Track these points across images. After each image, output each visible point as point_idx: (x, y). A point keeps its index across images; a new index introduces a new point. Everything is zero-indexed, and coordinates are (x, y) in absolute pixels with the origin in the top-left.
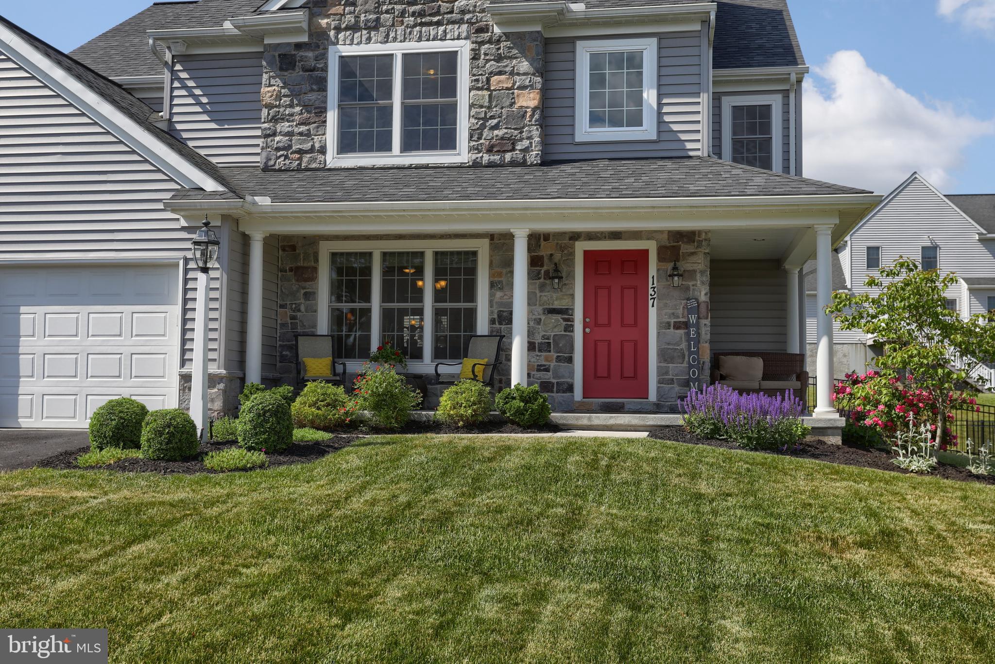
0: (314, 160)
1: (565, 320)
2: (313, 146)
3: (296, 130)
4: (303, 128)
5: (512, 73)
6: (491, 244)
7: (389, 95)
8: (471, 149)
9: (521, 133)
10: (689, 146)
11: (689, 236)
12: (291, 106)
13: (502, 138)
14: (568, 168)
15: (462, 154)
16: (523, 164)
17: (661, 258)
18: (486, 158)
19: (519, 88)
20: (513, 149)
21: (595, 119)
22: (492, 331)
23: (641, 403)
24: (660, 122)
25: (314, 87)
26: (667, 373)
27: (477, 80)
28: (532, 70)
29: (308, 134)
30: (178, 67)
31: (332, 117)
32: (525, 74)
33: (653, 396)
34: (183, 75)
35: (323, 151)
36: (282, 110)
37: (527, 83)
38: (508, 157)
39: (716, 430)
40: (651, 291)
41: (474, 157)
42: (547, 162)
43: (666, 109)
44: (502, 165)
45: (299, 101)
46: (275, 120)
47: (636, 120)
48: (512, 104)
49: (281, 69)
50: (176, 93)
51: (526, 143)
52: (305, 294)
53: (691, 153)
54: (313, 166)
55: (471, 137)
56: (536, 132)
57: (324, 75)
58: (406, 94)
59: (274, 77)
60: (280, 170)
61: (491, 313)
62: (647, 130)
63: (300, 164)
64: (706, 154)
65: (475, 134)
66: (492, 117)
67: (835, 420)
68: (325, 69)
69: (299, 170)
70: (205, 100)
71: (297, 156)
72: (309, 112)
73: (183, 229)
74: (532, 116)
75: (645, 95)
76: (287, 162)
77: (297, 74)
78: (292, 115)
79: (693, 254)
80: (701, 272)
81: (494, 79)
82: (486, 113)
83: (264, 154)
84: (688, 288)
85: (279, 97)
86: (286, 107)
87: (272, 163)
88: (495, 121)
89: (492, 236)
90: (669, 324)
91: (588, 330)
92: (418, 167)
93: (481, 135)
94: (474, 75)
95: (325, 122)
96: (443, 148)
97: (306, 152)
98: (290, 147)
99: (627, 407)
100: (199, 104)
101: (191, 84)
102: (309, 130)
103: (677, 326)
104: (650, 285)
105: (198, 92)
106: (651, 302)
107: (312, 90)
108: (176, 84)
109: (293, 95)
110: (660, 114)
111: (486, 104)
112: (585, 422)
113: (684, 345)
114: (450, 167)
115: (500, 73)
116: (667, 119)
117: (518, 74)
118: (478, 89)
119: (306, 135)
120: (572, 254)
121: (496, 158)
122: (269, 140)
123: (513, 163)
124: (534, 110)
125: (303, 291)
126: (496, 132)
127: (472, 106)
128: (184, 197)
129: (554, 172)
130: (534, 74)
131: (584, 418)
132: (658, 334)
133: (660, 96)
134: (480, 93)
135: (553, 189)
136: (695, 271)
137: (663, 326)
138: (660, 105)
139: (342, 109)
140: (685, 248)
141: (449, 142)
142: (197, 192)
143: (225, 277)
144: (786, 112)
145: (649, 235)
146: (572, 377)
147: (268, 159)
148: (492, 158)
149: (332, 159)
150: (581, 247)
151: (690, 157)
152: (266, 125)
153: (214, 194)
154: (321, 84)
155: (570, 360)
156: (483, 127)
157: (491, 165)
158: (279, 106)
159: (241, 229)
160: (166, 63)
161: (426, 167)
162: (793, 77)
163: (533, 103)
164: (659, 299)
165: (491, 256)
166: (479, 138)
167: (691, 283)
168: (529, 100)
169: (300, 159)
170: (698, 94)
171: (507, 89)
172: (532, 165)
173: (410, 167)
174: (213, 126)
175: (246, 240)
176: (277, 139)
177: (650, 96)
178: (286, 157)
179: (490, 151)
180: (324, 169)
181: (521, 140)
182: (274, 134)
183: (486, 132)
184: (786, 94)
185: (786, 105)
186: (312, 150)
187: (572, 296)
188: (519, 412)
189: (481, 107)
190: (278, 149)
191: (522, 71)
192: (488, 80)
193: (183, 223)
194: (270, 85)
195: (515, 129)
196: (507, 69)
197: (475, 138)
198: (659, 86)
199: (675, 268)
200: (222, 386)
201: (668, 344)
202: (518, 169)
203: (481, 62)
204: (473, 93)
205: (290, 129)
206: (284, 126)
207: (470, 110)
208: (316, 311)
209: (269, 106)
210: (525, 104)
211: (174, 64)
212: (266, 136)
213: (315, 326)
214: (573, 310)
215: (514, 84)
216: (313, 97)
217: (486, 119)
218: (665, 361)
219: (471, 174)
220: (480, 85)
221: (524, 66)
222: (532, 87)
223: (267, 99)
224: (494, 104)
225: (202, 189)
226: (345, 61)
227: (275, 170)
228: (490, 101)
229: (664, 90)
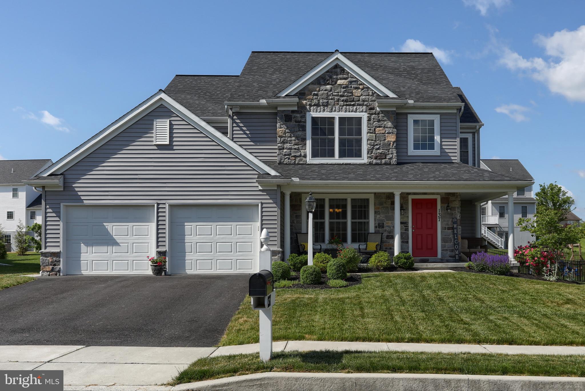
0: (301, 160)
1: (405, 226)
2: (301, 154)
3: (293, 147)
4: (296, 147)
5: (384, 127)
6: (375, 196)
7: (333, 134)
8: (368, 157)
9: (389, 151)
10: (452, 158)
11: (453, 194)
12: (291, 137)
13: (381, 154)
14: (406, 166)
15: (364, 159)
16: (390, 164)
17: (442, 202)
18: (375, 161)
19: (388, 133)
20: (386, 158)
21: (416, 147)
22: (375, 231)
23: (435, 259)
24: (441, 148)
25: (301, 129)
26: (445, 247)
27: (370, 129)
28: (393, 126)
29: (298, 149)
30: (235, 117)
31: (309, 143)
32: (389, 128)
33: (439, 256)
34: (238, 121)
35: (305, 156)
36: (286, 138)
37: (391, 131)
38: (383, 161)
39: (483, 269)
40: (438, 215)
41: (370, 161)
42: (399, 164)
43: (443, 143)
44: (381, 164)
45: (294, 135)
46: (284, 142)
47: (432, 147)
48: (385, 140)
49: (286, 121)
50: (234, 129)
51: (391, 156)
53: (454, 161)
54: (301, 162)
55: (368, 153)
56: (395, 152)
57: (304, 124)
58: (340, 134)
59: (282, 124)
60: (286, 164)
61: (375, 224)
62: (436, 152)
63: (295, 162)
64: (459, 162)
65: (370, 151)
66: (377, 145)
67: (516, 264)
68: (305, 122)
69: (294, 164)
70: (248, 132)
71: (294, 158)
72: (298, 140)
73: (260, 190)
74: (393, 145)
75: (435, 138)
76: (289, 161)
77: (293, 123)
78: (291, 141)
79: (455, 200)
80: (457, 207)
81: (377, 129)
82: (374, 143)
83: (279, 157)
84: (452, 214)
85: (285, 133)
86: (288, 137)
87: (283, 161)
88: (378, 146)
89: (375, 193)
90: (445, 228)
91: (413, 230)
92: (346, 164)
93: (372, 151)
94: (369, 127)
95: (306, 144)
96: (356, 157)
97: (298, 157)
98: (290, 154)
99: (430, 260)
100: (245, 134)
101: (241, 125)
102: (299, 147)
103: (449, 229)
104: (438, 213)
105: (244, 128)
106: (438, 219)
107: (300, 131)
108: (235, 125)
109: (291, 132)
110: (441, 145)
111: (374, 139)
112: (425, 267)
113: (451, 236)
114: (360, 165)
115: (380, 127)
116: (444, 147)
117: (387, 128)
118: (371, 133)
119: (297, 149)
120: (408, 200)
121: (379, 161)
122: (281, 151)
123: (386, 164)
124: (394, 142)
125: (295, 215)
126: (378, 151)
127: (368, 140)
128: (263, 178)
129: (405, 168)
130: (393, 128)
131: (424, 265)
132: (442, 232)
133: (441, 138)
134: (371, 134)
136: (455, 207)
137: (443, 229)
138: (441, 142)
139: (313, 139)
140: (452, 198)
141: (359, 155)
142: (267, 176)
143: (279, 211)
144: (474, 141)
145: (438, 194)
146: (408, 249)
147: (281, 159)
148: (377, 161)
149: (309, 160)
150: (411, 197)
151: (453, 163)
152: (279, 145)
153: (275, 177)
154: (304, 128)
155: (407, 242)
156: (373, 148)
157: (377, 164)
158: (285, 137)
159: (282, 190)
160: (230, 115)
161: (350, 164)
162: (478, 127)
163: (394, 140)
164: (442, 218)
165: (375, 201)
166: (371, 153)
167: (454, 212)
168: (392, 138)
169: (295, 159)
170: (456, 138)
171: (383, 133)
172: (393, 165)
173: (343, 164)
174: (252, 143)
176: (285, 151)
177: (437, 138)
178: (289, 159)
179: (376, 158)
180: (306, 164)
181: (389, 154)
182: (283, 149)
183: (374, 151)
184: (474, 134)
185: (474, 138)
186: (300, 156)
187: (408, 217)
189: (372, 140)
190: (285, 155)
191: (389, 126)
192: (375, 129)
193: (260, 188)
194: (281, 128)
195: (386, 150)
196: (383, 125)
197: (370, 153)
198: (441, 134)
199: (448, 206)
200: (280, 255)
201: (446, 236)
202: (388, 166)
203: (372, 122)
204: (368, 134)
205: (290, 147)
206: (287, 145)
207: (367, 142)
209: (281, 137)
210: (390, 140)
211: (233, 116)
212: (280, 149)
214: (408, 222)
215: (385, 131)
216: (300, 133)
217: (374, 146)
218: (444, 242)
219: (370, 168)
220: (371, 131)
221: (390, 124)
222: (393, 133)
223: (280, 134)
224: (377, 139)
225: (269, 174)
226: (314, 119)
227: (284, 164)
228: (376, 138)
229: (443, 136)
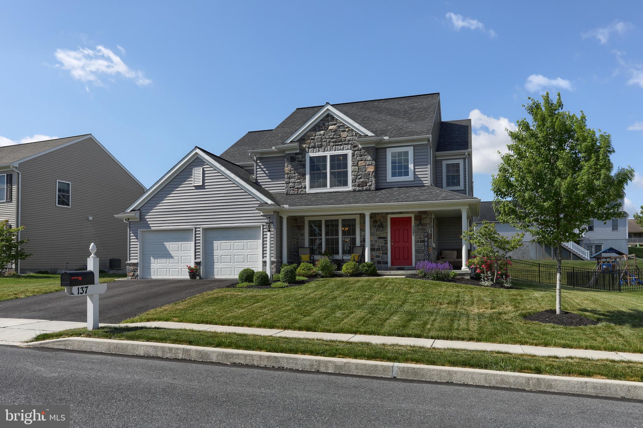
0: (302, 191)
1: (385, 241)
2: (302, 186)
3: (296, 181)
4: (298, 181)
5: (365, 160)
6: (360, 216)
7: (326, 169)
8: (353, 186)
9: (369, 180)
10: (424, 182)
11: (425, 212)
12: (295, 173)
13: (363, 182)
14: (383, 191)
15: (350, 188)
16: (370, 190)
17: (415, 220)
18: (357, 188)
19: (368, 165)
20: (366, 185)
21: (394, 175)
22: (361, 245)
23: (410, 267)
24: (415, 174)
25: (302, 167)
26: (418, 257)
27: (354, 163)
28: (372, 159)
29: (300, 182)
30: (258, 161)
31: (308, 177)
32: (369, 161)
33: (414, 265)
34: (260, 164)
35: (305, 188)
36: (291, 175)
37: (370, 163)
38: (365, 188)
39: (425, 274)
40: (412, 231)
41: (353, 188)
42: (377, 189)
43: (416, 170)
44: (363, 191)
45: (297, 172)
46: (289, 178)
47: (407, 174)
48: (365, 171)
49: (291, 162)
50: (258, 170)
51: (370, 183)
52: (301, 234)
53: (425, 185)
54: (302, 193)
55: (352, 182)
56: (373, 180)
57: (305, 163)
58: (331, 168)
59: (289, 164)
60: (291, 194)
61: (361, 239)
62: (410, 177)
63: (298, 192)
64: (430, 185)
65: (354, 181)
66: (359, 175)
67: (467, 271)
68: (305, 161)
69: (297, 194)
70: (267, 172)
71: (297, 190)
72: (300, 175)
73: (262, 216)
74: (372, 174)
75: (409, 166)
76: (294, 192)
77: (296, 163)
78: (295, 176)
79: (426, 218)
80: (429, 224)
81: (360, 162)
82: (357, 174)
83: (286, 189)
84: (425, 229)
85: (290, 171)
86: (293, 174)
87: (289, 192)
88: (360, 176)
89: (360, 214)
90: (418, 241)
91: (392, 244)
92: (336, 192)
93: (356, 181)
94: (353, 161)
95: (305, 178)
96: (344, 185)
97: (300, 188)
98: (295, 187)
99: (405, 269)
100: (265, 173)
101: (262, 167)
102: (300, 181)
103: (421, 242)
104: (412, 229)
105: (265, 169)
106: (413, 234)
107: (301, 168)
108: (258, 167)
109: (295, 170)
110: (414, 172)
111: (357, 171)
112: (389, 273)
113: (423, 248)
114: (346, 192)
115: (361, 160)
116: (417, 173)
117: (367, 161)
118: (354, 166)
119: (300, 183)
120: (387, 219)
121: (361, 188)
122: (288, 185)
123: (366, 190)
124: (373, 172)
125: (300, 233)
126: (360, 180)
127: (352, 172)
128: (262, 206)
129: (379, 193)
130: (372, 161)
131: (388, 272)
132: (415, 244)
133: (414, 166)
134: (355, 167)
135: (377, 200)
136: (427, 224)
137: (417, 242)
138: (414, 169)
139: (311, 174)
140: (423, 216)
141: (345, 184)
142: (266, 204)
143: (275, 230)
144: (465, 165)
145: (412, 212)
146: (388, 259)
147: (288, 191)
148: (359, 188)
149: (308, 190)
150: (389, 217)
151: (425, 186)
152: (287, 180)
153: (271, 205)
154: (304, 166)
155: (387, 254)
156: (356, 178)
157: (359, 191)
158: (290, 174)
159: (279, 215)
160: (254, 160)
161: (338, 192)
162: (466, 153)
163: (372, 170)
164: (415, 233)
165: (360, 220)
166: (355, 182)
167: (425, 228)
168: (371, 169)
169: (298, 191)
170: (427, 165)
171: (364, 166)
172: (372, 190)
173: (333, 192)
174: (270, 180)
175: (281, 218)
176: (290, 184)
177: (411, 166)
178: (293, 190)
179: (359, 186)
180: (305, 194)
181: (369, 182)
182: (289, 183)
183: (357, 180)
184: (464, 159)
185: (465, 163)
186: (301, 187)
187: (387, 233)
188: (367, 271)
189: (356, 172)
190: (291, 188)
191: (368, 159)
192: (358, 163)
193: (262, 214)
194: (288, 167)
195: (367, 179)
196: (364, 159)
197: (354, 182)
198: (414, 163)
199: (420, 223)
200: (275, 264)
201: (419, 248)
202: (367, 192)
203: (355, 157)
204: (353, 167)
205: (294, 181)
206: (292, 180)
207: (352, 173)
208: (304, 240)
209: (288, 174)
210: (369, 170)
211: (257, 161)
212: (287, 184)
213: (304, 244)
214: (387, 237)
215: (366, 164)
216: (301, 170)
217: (357, 176)
218: (417, 253)
219: (352, 195)
220: (355, 165)
221: (369, 158)
222: (372, 165)
223: (287, 171)
224: (360, 171)
225: (267, 203)
226: (311, 158)
227: (290, 194)
228: (358, 170)
229: (416, 164)
